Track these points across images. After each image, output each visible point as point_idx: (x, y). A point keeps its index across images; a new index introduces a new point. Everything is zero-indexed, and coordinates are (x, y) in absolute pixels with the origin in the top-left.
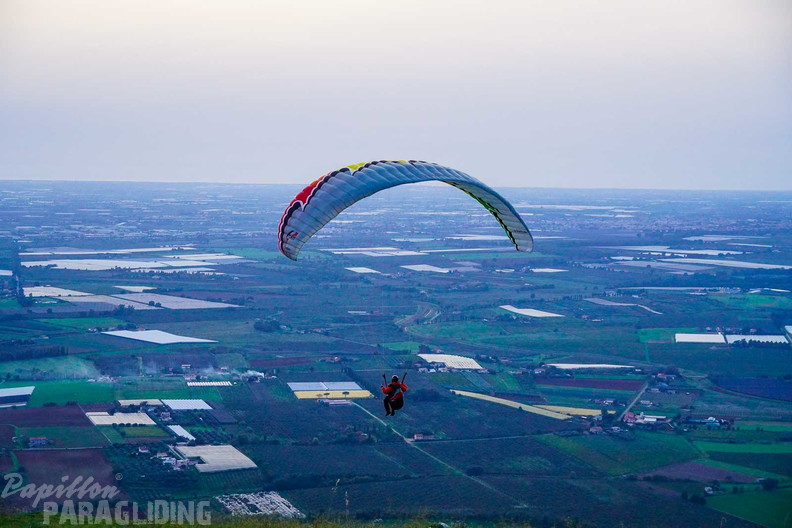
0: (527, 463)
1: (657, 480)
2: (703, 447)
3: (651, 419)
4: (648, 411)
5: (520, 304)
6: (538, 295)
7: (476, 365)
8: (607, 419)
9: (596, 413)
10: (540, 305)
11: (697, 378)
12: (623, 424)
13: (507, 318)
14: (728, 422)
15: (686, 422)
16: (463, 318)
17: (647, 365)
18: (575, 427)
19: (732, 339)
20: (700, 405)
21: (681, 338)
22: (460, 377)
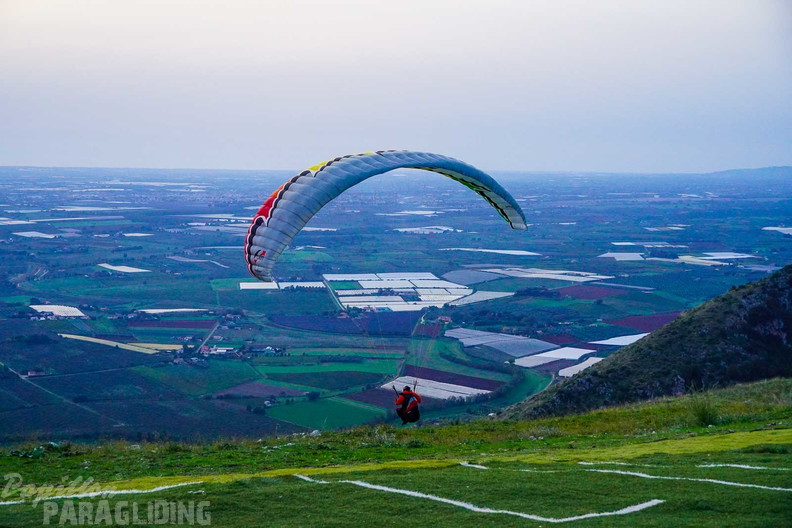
0: (122, 390)
1: (228, 397)
2: (262, 370)
3: (222, 350)
4: (220, 344)
5: (116, 262)
6: (130, 255)
7: (79, 313)
8: (188, 352)
9: (179, 348)
10: (130, 263)
11: (257, 317)
12: (200, 356)
13: (105, 273)
14: (281, 350)
15: (250, 352)
16: (67, 275)
17: (218, 308)
18: (162, 359)
19: (283, 285)
20: (260, 337)
21: (244, 286)
22: (66, 323)
